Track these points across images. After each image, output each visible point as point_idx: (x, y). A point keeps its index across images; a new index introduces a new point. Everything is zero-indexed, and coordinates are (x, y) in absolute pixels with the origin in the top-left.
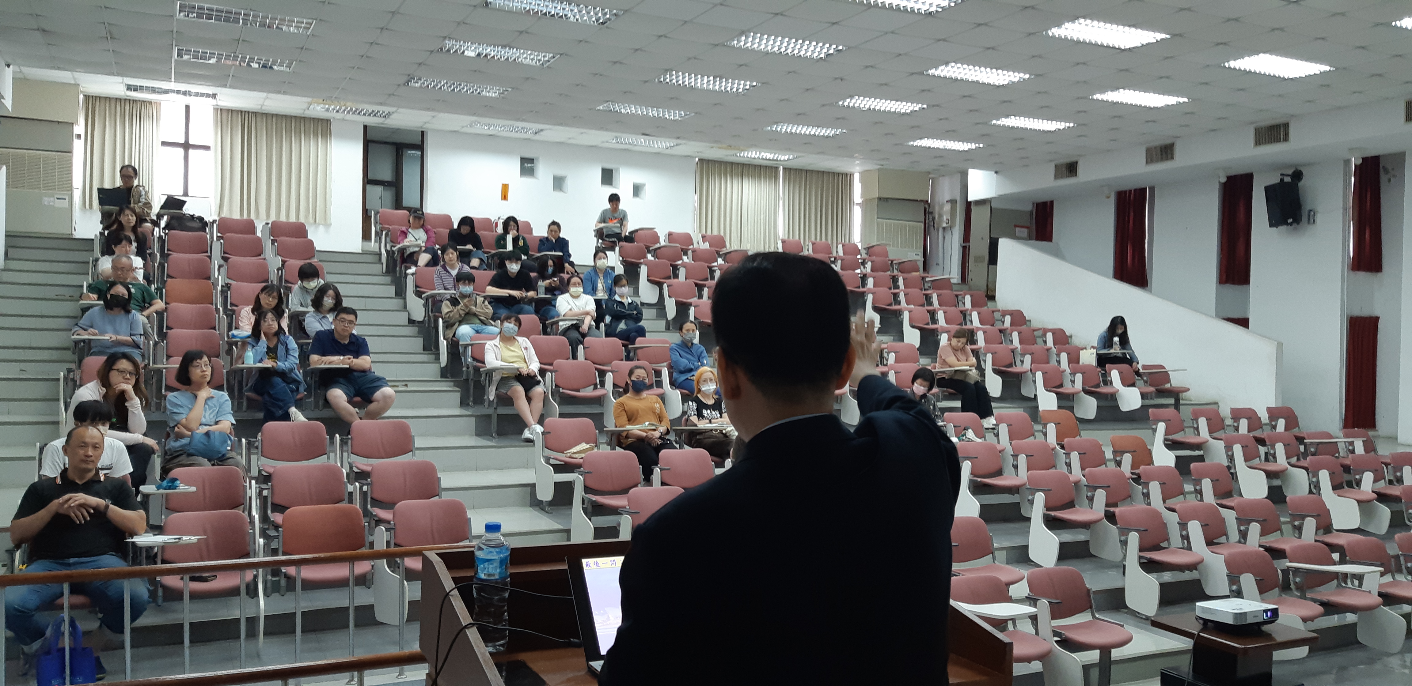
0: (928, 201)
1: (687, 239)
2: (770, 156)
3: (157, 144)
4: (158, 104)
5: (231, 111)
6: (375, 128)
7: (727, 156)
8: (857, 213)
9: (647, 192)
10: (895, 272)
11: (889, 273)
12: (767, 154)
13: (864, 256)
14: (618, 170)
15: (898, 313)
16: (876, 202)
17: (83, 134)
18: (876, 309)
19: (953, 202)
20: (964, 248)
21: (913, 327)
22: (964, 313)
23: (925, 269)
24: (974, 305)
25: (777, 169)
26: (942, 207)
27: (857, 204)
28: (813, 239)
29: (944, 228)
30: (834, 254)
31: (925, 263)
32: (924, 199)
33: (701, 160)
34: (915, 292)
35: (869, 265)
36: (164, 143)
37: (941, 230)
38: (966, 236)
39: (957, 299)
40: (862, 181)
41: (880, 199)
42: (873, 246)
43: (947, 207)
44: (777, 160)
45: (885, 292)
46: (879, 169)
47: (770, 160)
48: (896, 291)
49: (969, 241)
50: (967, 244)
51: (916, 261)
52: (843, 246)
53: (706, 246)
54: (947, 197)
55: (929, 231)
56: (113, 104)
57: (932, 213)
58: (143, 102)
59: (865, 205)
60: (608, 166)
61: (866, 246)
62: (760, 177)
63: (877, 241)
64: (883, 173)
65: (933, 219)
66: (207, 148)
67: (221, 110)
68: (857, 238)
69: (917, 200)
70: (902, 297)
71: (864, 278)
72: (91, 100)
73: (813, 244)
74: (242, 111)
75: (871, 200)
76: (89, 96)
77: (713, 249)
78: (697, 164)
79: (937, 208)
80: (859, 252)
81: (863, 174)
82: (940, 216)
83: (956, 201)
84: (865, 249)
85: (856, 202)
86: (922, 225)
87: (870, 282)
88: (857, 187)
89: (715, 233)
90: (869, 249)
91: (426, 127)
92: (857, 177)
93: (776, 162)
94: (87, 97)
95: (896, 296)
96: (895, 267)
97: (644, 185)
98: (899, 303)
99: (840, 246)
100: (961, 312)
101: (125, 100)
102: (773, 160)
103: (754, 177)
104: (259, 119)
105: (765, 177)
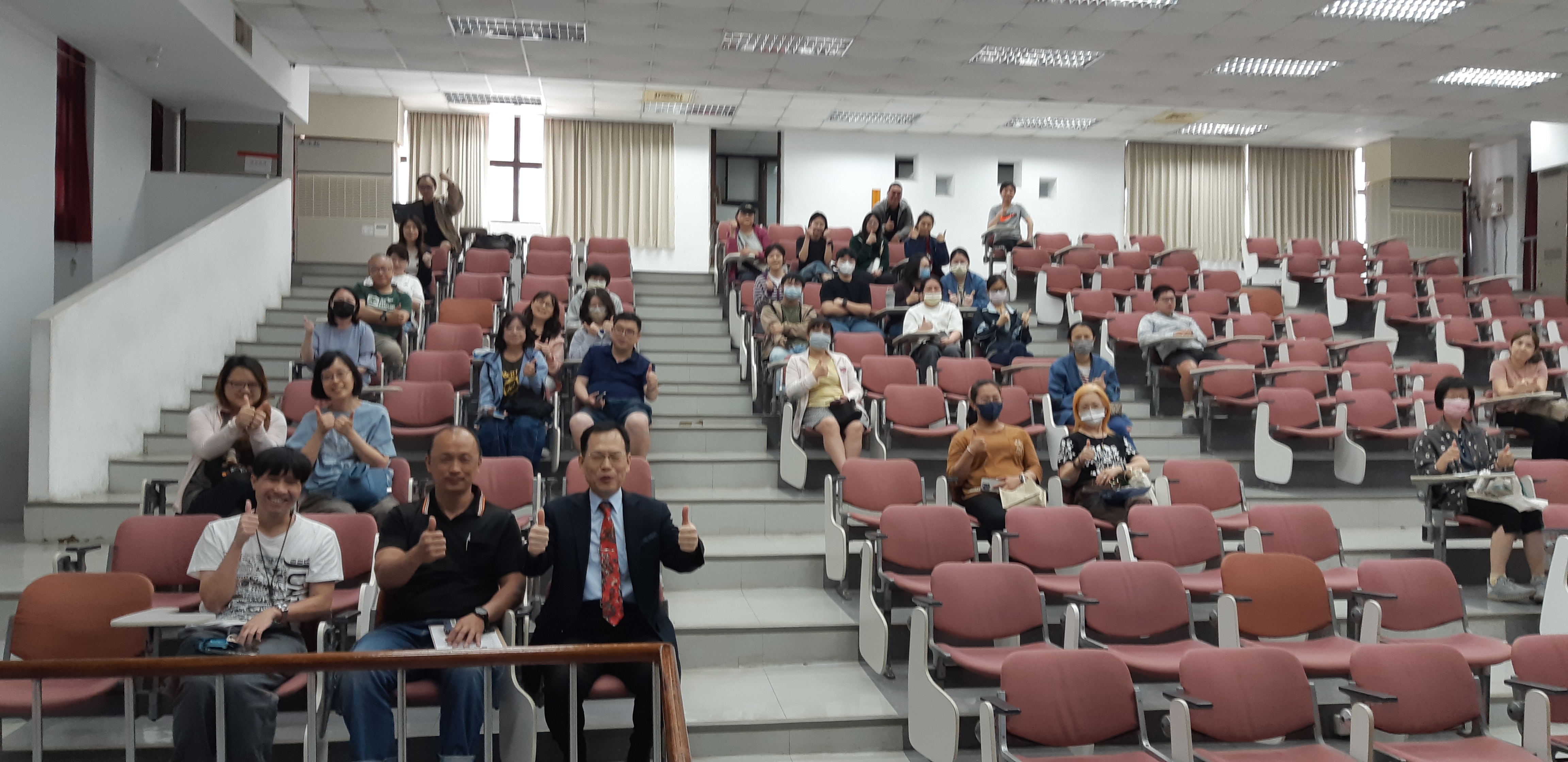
0: (1467, 182)
1: (1111, 242)
2: (1228, 129)
3: (485, 164)
4: (486, 118)
5: (564, 122)
6: (726, 132)
7: (1168, 133)
8: (1360, 204)
9: (1059, 189)
10: (1421, 275)
11: (1411, 276)
12: (1223, 126)
13: (1372, 256)
14: (1019, 163)
15: (1427, 330)
16: (1388, 186)
17: (407, 155)
18: (1390, 322)
19: (1507, 181)
20: (1526, 245)
21: (1451, 344)
22: (1534, 328)
23: (1466, 272)
24: (1549, 314)
25: (1239, 149)
26: (1489, 188)
27: (1360, 192)
28: (1295, 237)
29: (1494, 219)
30: (1327, 255)
31: (1466, 261)
32: (1462, 176)
33: (1130, 143)
34: (1454, 298)
35: (1379, 267)
36: (493, 163)
37: (1489, 222)
38: (1531, 226)
39: (1520, 308)
40: (1365, 158)
41: (1394, 181)
42: (1385, 243)
43: (1498, 191)
44: (1238, 135)
45: (1406, 301)
46: (1392, 139)
47: (1228, 135)
48: (1423, 299)
49: (1535, 232)
50: (1531, 239)
51: (1451, 259)
52: (1339, 243)
53: (1137, 248)
54: (1498, 173)
55: (1471, 223)
56: (439, 121)
57: (1475, 199)
58: (470, 117)
59: (1371, 192)
60: (1007, 160)
61: (1375, 242)
62: (1216, 162)
63: (1392, 234)
64: (1398, 144)
65: (1477, 207)
66: (538, 166)
67: (553, 120)
68: (1361, 235)
69: (1450, 181)
70: (1433, 305)
71: (1372, 284)
72: (417, 117)
73: (1293, 242)
74: (574, 121)
75: (1382, 183)
76: (414, 114)
77: (1147, 253)
78: (1126, 148)
79: (1482, 192)
80: (1364, 252)
81: (1366, 149)
82: (1488, 201)
83: (1511, 180)
84: (1373, 247)
85: (1358, 188)
86: (1461, 214)
87: (1382, 288)
88: (1360, 167)
89: (1153, 232)
90: (1379, 248)
91: (782, 125)
92: (1359, 154)
93: (1238, 139)
94: (412, 114)
95: (1423, 306)
96: (1420, 268)
97: (1054, 181)
98: (1429, 314)
99: (1335, 245)
100: (1530, 324)
101: (452, 116)
102: (1233, 135)
103: (1207, 161)
104: (593, 128)
105: (1223, 161)
